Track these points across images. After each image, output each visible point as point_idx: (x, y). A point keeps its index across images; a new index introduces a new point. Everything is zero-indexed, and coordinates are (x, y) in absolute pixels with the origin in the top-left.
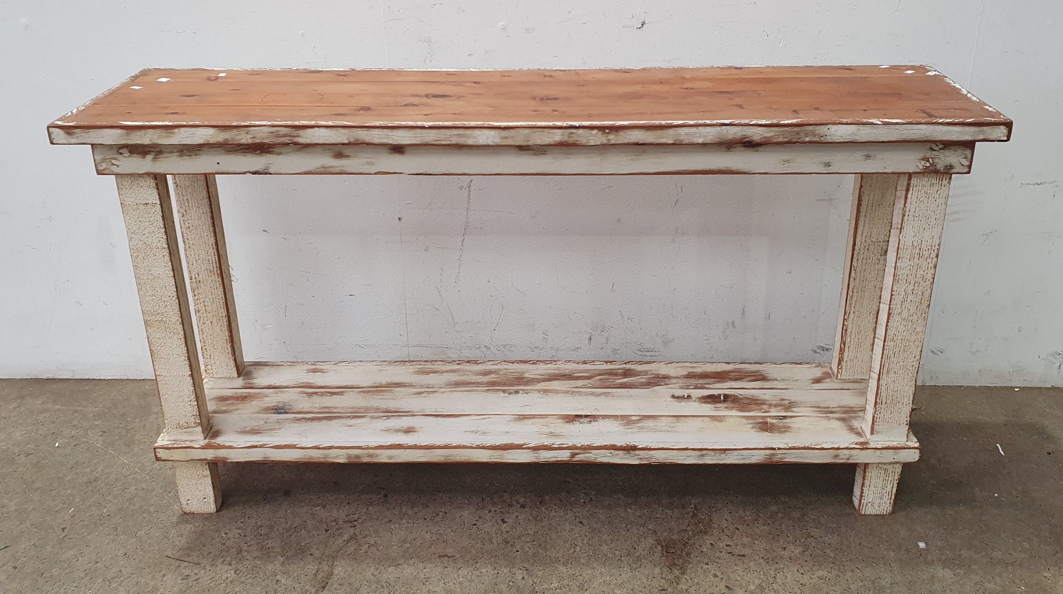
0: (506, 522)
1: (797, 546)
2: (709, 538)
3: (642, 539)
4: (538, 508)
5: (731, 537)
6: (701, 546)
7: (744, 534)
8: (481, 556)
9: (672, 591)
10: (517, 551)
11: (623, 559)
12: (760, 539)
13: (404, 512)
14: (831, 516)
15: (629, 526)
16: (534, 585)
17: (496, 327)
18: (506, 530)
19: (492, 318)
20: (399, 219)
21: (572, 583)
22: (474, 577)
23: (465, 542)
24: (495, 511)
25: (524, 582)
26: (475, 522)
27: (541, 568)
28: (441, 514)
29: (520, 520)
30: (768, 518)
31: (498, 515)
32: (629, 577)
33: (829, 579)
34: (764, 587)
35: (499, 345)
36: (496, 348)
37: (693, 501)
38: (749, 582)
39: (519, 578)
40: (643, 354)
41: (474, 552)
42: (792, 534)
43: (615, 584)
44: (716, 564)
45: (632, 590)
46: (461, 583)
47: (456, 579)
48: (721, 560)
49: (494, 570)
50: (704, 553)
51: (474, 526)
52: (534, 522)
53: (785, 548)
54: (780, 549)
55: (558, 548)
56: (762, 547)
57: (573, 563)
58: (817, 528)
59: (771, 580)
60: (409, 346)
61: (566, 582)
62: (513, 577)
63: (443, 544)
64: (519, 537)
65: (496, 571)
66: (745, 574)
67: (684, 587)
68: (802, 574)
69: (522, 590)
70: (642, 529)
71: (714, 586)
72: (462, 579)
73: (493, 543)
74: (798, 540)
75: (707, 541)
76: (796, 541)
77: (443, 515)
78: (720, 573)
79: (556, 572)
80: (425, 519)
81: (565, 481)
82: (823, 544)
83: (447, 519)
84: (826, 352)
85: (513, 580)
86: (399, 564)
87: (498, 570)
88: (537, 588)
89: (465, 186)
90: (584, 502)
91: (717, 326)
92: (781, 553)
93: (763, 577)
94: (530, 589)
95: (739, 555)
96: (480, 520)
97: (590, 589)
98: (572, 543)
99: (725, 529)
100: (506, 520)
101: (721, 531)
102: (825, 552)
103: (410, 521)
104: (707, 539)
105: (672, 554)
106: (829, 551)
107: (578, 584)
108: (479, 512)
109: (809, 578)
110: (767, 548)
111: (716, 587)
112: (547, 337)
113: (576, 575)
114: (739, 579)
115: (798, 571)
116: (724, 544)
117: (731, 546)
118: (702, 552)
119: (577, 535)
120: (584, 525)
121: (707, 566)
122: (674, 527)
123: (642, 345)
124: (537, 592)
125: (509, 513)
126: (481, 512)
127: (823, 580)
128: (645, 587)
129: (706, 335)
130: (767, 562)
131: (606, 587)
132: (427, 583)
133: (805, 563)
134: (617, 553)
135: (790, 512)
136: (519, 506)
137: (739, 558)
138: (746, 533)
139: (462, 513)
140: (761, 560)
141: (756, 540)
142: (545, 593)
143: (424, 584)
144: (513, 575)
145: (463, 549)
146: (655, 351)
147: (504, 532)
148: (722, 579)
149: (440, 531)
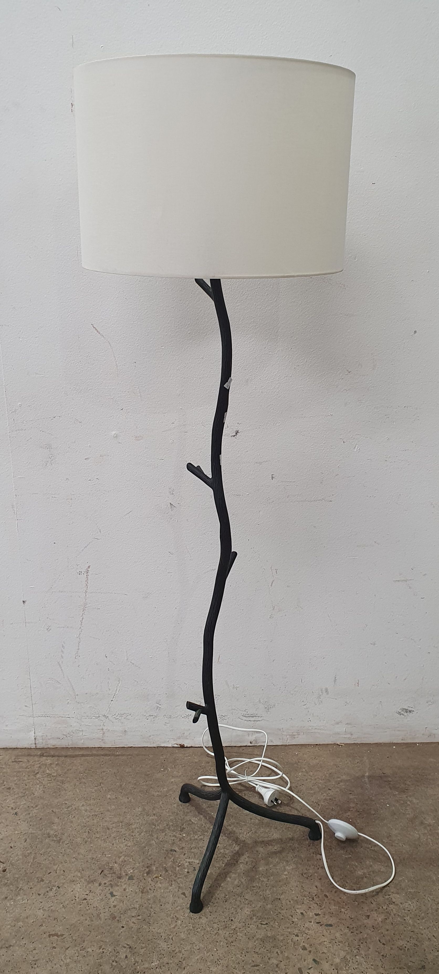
0: (115, 896)
1: (379, 913)
2: (300, 906)
3: (239, 910)
4: (145, 879)
5: (320, 906)
6: (292, 916)
7: (332, 901)
8: (89, 934)
9: (264, 967)
10: (123, 927)
11: (220, 932)
12: (346, 907)
13: (20, 887)
14: (411, 881)
15: (227, 897)
16: (136, 964)
17: (113, 697)
18: (114, 904)
19: (110, 690)
20: (24, 602)
21: (172, 962)
22: (80, 958)
23: (74, 919)
24: (105, 884)
25: (127, 962)
26: (86, 896)
27: (144, 945)
28: (55, 888)
29: (128, 892)
30: (354, 883)
31: (107, 889)
32: (225, 952)
33: (408, 949)
34: (349, 959)
35: (117, 714)
36: (113, 717)
37: (287, 868)
38: (335, 955)
39: (122, 957)
40: (247, 719)
41: (82, 929)
42: (375, 900)
43: (211, 961)
44: (305, 935)
45: (227, 967)
46: (67, 965)
47: (63, 961)
48: (310, 931)
49: (100, 949)
50: (294, 923)
51: (84, 901)
52: (141, 895)
53: (368, 916)
54: (364, 917)
55: (161, 922)
56: (348, 916)
57: (173, 938)
58: (398, 893)
59: (355, 951)
60: (34, 716)
61: (166, 960)
62: (117, 956)
63: (54, 922)
64: (125, 912)
65: (101, 950)
66: (332, 946)
67: (275, 962)
68: (384, 944)
69: (125, 970)
70: (239, 899)
71: (303, 960)
72: (68, 960)
73: (100, 919)
74: (381, 908)
75: (298, 911)
76: (379, 908)
77: (56, 890)
78: (308, 946)
79: (158, 949)
80: (39, 894)
81: (171, 850)
82: (403, 911)
83: (60, 894)
84: (408, 713)
85: (116, 959)
86: (10, 946)
87: (103, 949)
88: (138, 967)
89: (83, 570)
90: (188, 872)
91: (313, 692)
92: (365, 921)
93: (347, 948)
94: (132, 969)
95: (327, 925)
96: (91, 894)
97: (188, 967)
98: (174, 917)
99: (315, 898)
100: (115, 893)
101: (311, 899)
102: (405, 920)
103: (25, 896)
104: (298, 909)
105: (265, 926)
106: (408, 918)
107: (177, 961)
108: (90, 885)
109: (390, 948)
110: (353, 917)
111: (305, 960)
112: (160, 706)
113: (176, 952)
114: (325, 951)
115: (379, 941)
116: (313, 913)
117: (320, 915)
118: (293, 922)
119: (179, 908)
120: (186, 897)
121: (297, 938)
122: (268, 896)
123: (246, 711)
124: (138, 972)
125: (118, 886)
126: (92, 886)
127: (402, 951)
128: (239, 963)
129: (303, 701)
130: (352, 932)
131: (203, 964)
132: (36, 966)
133: (386, 933)
134: (215, 926)
135: (375, 877)
136: (128, 877)
137: (326, 928)
138: (333, 900)
139: (74, 886)
140: (347, 931)
141: (343, 908)
142: (146, 973)
143: (32, 967)
144: (117, 954)
145: (72, 927)
146: (259, 717)
147: (112, 906)
148: (310, 952)
149: (52, 908)
